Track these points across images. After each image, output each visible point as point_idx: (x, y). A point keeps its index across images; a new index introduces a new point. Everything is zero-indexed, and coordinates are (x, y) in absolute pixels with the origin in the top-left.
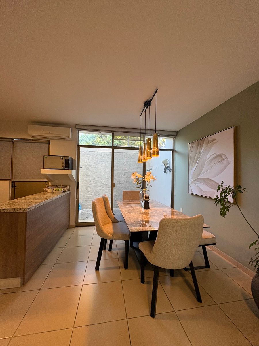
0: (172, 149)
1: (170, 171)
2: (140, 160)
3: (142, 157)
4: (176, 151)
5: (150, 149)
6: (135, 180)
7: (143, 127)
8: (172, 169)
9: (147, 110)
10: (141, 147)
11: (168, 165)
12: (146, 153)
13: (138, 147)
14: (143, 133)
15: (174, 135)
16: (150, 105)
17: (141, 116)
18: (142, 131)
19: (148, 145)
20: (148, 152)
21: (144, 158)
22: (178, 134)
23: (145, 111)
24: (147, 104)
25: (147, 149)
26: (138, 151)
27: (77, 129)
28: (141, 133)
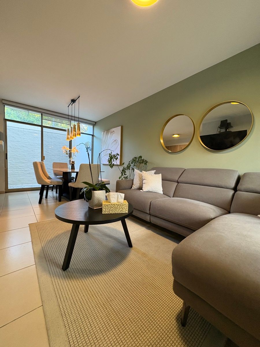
0: (92, 134)
1: (90, 150)
2: (68, 138)
3: (69, 136)
4: (94, 136)
5: (75, 131)
6: (64, 151)
7: (70, 114)
8: (92, 149)
9: (73, 105)
10: (68, 129)
11: (89, 146)
12: (72, 134)
13: (66, 129)
14: (70, 119)
15: (94, 124)
16: (75, 102)
17: (68, 107)
18: (70, 117)
19: (74, 129)
20: (74, 133)
21: (71, 137)
22: (96, 124)
23: (72, 105)
24: (73, 101)
25: (73, 131)
26: (66, 133)
27: (3, 103)
28: (68, 119)
